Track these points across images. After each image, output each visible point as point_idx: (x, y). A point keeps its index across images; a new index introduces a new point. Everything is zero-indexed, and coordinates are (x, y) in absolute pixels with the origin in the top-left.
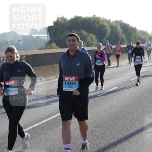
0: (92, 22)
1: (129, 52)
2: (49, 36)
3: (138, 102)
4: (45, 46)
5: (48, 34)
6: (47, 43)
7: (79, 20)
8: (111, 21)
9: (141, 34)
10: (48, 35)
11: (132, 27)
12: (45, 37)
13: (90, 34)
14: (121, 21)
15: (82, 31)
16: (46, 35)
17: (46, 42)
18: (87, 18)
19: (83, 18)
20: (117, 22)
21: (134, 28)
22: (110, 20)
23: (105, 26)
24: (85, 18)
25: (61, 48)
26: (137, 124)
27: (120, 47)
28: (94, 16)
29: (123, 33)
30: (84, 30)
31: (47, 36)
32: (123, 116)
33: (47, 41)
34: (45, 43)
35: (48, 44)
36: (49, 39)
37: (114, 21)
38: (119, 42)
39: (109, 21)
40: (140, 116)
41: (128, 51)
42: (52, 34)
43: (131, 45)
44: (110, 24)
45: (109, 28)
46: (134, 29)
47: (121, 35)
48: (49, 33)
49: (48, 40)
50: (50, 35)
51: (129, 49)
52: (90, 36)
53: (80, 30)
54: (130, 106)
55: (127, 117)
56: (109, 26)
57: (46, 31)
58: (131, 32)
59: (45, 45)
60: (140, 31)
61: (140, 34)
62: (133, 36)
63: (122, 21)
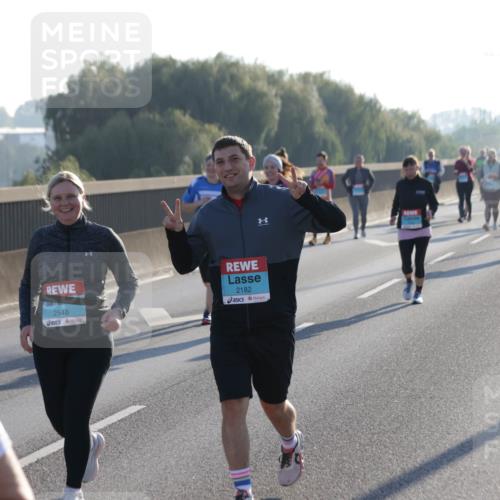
0: (211, 79)
1: (355, 193)
2: (51, 133)
3: (391, 378)
4: (38, 170)
5: (47, 124)
6: (44, 161)
7: (165, 70)
8: (286, 78)
9: (396, 126)
10: (47, 129)
11: (361, 97)
12: (38, 135)
13: (207, 126)
14: (322, 75)
15: (178, 113)
16: (42, 130)
17: (43, 155)
18: (193, 63)
19: (179, 65)
20: (305, 78)
21: (371, 101)
22: (281, 73)
23: (261, 95)
24: (185, 66)
25: (99, 178)
26: (390, 460)
27: (330, 172)
28: (219, 56)
29: (327, 121)
30: (183, 108)
31: (45, 134)
32: (337, 429)
33: (44, 151)
34: (37, 161)
35: (48, 164)
36: (53, 146)
37: (295, 77)
38: (324, 153)
39: (276, 76)
40: (397, 428)
41: (350, 190)
42: (64, 124)
43: (363, 165)
44: (283, 88)
45: (278, 102)
46: (371, 107)
47: (322, 130)
48: (51, 122)
49: (47, 148)
50: (56, 128)
51: (354, 182)
52: (208, 132)
53: (170, 110)
54: (361, 391)
55: (350, 432)
56: (276, 95)
57: (40, 116)
58: (360, 117)
59: (37, 166)
60: (392, 111)
61: (393, 126)
62: (365, 130)
63: (326, 76)
